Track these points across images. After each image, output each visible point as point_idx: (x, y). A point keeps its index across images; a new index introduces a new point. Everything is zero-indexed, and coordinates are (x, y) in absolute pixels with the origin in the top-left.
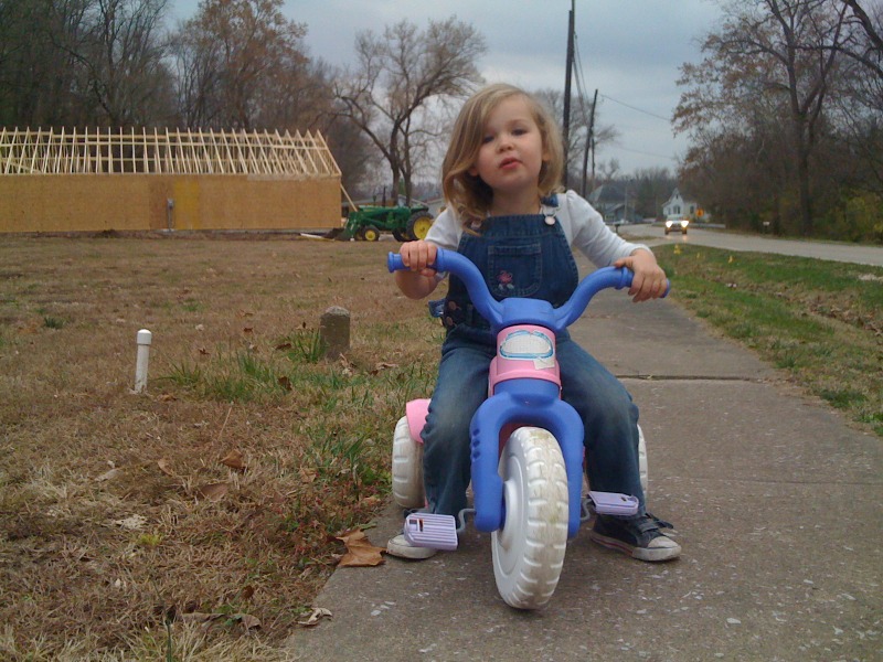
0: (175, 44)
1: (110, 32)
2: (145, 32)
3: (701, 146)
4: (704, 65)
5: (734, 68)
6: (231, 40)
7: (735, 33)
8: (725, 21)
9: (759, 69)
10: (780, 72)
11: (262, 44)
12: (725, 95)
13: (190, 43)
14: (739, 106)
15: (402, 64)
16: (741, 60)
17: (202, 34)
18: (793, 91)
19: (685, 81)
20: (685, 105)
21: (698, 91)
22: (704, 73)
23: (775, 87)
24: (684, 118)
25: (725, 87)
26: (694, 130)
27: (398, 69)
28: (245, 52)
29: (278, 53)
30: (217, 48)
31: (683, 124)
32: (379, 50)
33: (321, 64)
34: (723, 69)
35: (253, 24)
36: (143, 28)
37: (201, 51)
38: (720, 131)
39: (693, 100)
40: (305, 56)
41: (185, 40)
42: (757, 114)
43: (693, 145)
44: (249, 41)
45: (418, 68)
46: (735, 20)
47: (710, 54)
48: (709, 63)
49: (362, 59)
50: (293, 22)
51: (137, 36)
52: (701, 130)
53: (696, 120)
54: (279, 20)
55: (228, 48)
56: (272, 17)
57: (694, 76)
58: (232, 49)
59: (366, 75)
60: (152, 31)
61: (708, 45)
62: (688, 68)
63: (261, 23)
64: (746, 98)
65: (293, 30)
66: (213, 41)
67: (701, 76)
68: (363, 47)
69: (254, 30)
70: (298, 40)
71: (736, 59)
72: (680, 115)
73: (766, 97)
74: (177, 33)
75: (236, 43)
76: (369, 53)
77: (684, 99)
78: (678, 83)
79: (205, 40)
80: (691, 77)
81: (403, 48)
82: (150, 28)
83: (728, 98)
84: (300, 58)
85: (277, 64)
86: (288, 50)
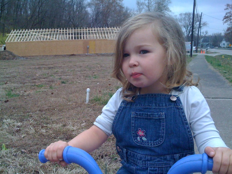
0: (89, 5)
1: (73, 2)
2: (82, 2)
3: (231, 27)
6: (104, 3)
11: (112, 4)
13: (93, 5)
15: (149, 7)
19: (227, 9)
20: (227, 16)
21: (231, 12)
24: (226, 19)
26: (229, 23)
27: (147, 9)
28: (107, 6)
29: (116, 6)
30: (100, 6)
31: (226, 21)
32: (142, 4)
33: (127, 8)
37: (96, 6)
39: (229, 14)
40: (123, 6)
41: (92, 3)
43: (229, 27)
45: (153, 8)
49: (138, 7)
51: (80, 3)
52: (231, 22)
53: (230, 20)
55: (103, 5)
57: (230, 7)
58: (104, 6)
59: (139, 11)
60: (84, 2)
62: (228, 5)
66: (99, 4)
68: (138, 3)
70: (121, 2)
72: (225, 18)
74: (90, 2)
75: (105, 4)
76: (140, 5)
77: (226, 14)
78: (225, 9)
79: (97, 3)
80: (229, 8)
81: (149, 3)
84: (121, 7)
85: (115, 9)
86: (118, 5)
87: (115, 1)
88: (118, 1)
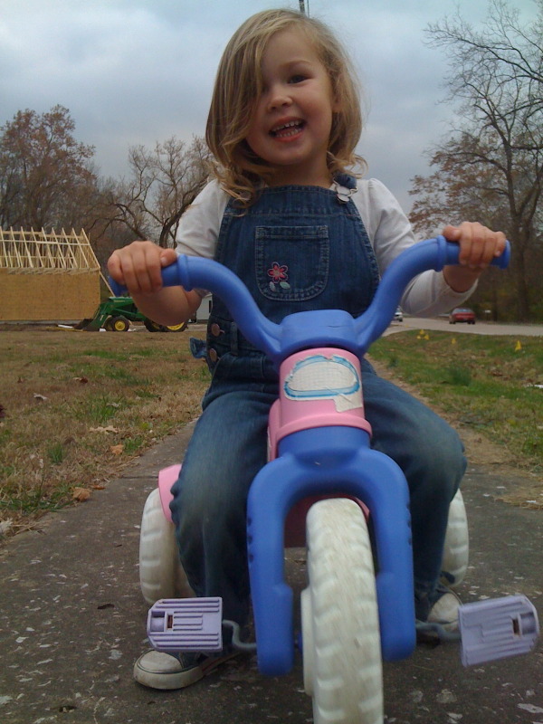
4: (433, 177)
8: (450, 139)
10: (500, 182)
12: (450, 203)
14: (463, 210)
15: (171, 176)
18: (510, 195)
19: (417, 191)
20: (417, 211)
21: (428, 199)
24: (416, 223)
25: (450, 196)
26: (424, 233)
31: (416, 227)
32: (150, 163)
34: (449, 180)
35: (50, 146)
39: (423, 207)
44: (45, 160)
45: (184, 180)
47: (437, 167)
48: (437, 176)
49: (135, 171)
50: (82, 143)
53: (426, 224)
54: (70, 142)
57: (425, 187)
59: (138, 185)
61: (435, 160)
62: (419, 180)
63: (55, 145)
64: (468, 205)
65: (82, 151)
67: (430, 187)
68: (136, 160)
69: (49, 150)
70: (86, 160)
71: (460, 171)
76: (142, 166)
77: (416, 206)
80: (421, 188)
81: (172, 162)
83: (454, 205)
84: (89, 176)
85: (70, 181)
86: (79, 170)
87: (66, 154)
88: (77, 157)
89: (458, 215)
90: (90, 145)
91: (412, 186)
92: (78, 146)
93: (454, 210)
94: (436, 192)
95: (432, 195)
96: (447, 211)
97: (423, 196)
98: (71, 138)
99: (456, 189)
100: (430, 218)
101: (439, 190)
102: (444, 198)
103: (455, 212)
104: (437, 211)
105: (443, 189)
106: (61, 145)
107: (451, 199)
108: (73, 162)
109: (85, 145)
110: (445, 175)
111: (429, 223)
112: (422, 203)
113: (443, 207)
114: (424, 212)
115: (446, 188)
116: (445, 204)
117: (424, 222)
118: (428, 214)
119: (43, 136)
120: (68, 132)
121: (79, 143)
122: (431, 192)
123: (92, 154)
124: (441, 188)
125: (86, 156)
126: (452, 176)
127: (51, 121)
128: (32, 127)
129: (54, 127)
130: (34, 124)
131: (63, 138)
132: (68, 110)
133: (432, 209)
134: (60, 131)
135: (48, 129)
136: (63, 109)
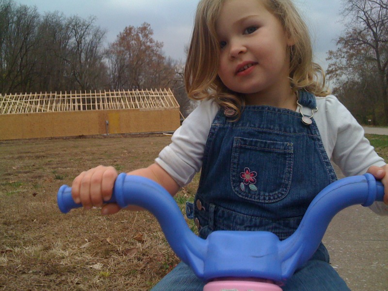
0: (107, 53)
1: (80, 49)
2: (95, 49)
3: (338, 87)
4: (338, 51)
5: (351, 51)
6: (131, 51)
7: (351, 36)
8: (346, 31)
9: (362, 51)
10: (372, 52)
11: (145, 52)
12: (348, 64)
13: (114, 53)
14: (354, 68)
16: (354, 48)
17: (119, 49)
18: (378, 60)
19: (330, 58)
20: (330, 69)
21: (336, 63)
22: (338, 54)
23: (370, 59)
24: (330, 75)
25: (348, 60)
26: (334, 80)
28: (137, 55)
29: (151, 55)
30: (126, 54)
31: (330, 77)
33: (169, 59)
34: (347, 52)
35: (140, 44)
36: (94, 47)
37: (118, 56)
38: (347, 80)
39: (333, 67)
40: (163, 56)
41: (112, 51)
42: (363, 71)
43: (334, 87)
44: (139, 51)
46: (351, 30)
47: (340, 46)
48: (340, 50)
50: (157, 41)
51: (91, 51)
52: (338, 80)
54: (151, 41)
55: (130, 54)
56: (148, 40)
57: (334, 56)
58: (132, 55)
60: (98, 48)
61: (339, 42)
62: (331, 53)
63: (144, 43)
64: (357, 65)
65: (158, 45)
66: (123, 51)
67: (337, 56)
69: (141, 46)
70: (159, 49)
71: (352, 48)
72: (328, 74)
73: (366, 64)
74: (108, 49)
75: (133, 52)
77: (330, 67)
78: (327, 59)
79: (120, 51)
80: (332, 56)
82: (97, 47)
83: (350, 65)
84: (161, 57)
85: (151, 60)
86: (156, 54)
87: (149, 47)
88: (155, 48)
89: (352, 71)
90: (161, 42)
91: (327, 56)
92: (156, 43)
93: (350, 67)
94: (340, 59)
95: (338, 60)
96: (346, 68)
97: (333, 61)
98: (152, 39)
99: (350, 57)
100: (338, 72)
101: (342, 58)
102: (344, 62)
103: (351, 69)
104: (341, 68)
105: (344, 57)
106: (147, 43)
107: (348, 62)
108: (153, 51)
109: (159, 42)
110: (345, 50)
111: (337, 75)
112: (332, 65)
113: (344, 66)
114: (334, 69)
115: (345, 56)
116: (345, 64)
117: (334, 75)
118: (336, 70)
119: (138, 39)
120: (150, 35)
121: (156, 41)
122: (337, 58)
123: (162, 46)
124: (343, 56)
125: (159, 48)
126: (348, 50)
127: (142, 31)
128: (133, 35)
129: (143, 34)
130: (134, 33)
131: (147, 39)
132: (149, 25)
133: (338, 67)
134: (146, 36)
135: (140, 35)
136: (147, 24)
